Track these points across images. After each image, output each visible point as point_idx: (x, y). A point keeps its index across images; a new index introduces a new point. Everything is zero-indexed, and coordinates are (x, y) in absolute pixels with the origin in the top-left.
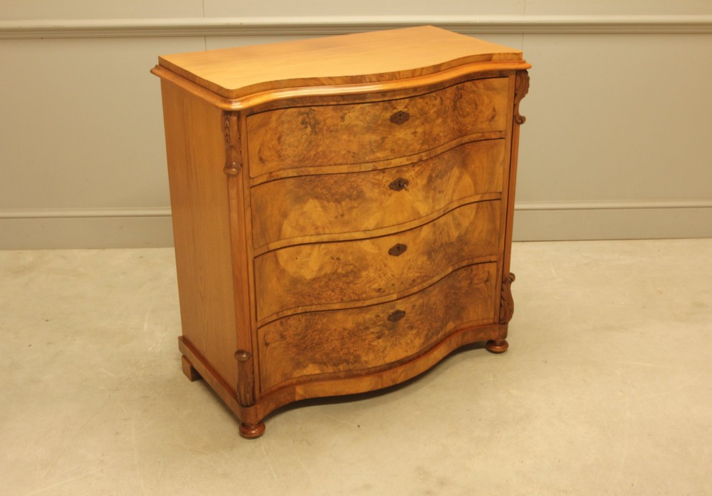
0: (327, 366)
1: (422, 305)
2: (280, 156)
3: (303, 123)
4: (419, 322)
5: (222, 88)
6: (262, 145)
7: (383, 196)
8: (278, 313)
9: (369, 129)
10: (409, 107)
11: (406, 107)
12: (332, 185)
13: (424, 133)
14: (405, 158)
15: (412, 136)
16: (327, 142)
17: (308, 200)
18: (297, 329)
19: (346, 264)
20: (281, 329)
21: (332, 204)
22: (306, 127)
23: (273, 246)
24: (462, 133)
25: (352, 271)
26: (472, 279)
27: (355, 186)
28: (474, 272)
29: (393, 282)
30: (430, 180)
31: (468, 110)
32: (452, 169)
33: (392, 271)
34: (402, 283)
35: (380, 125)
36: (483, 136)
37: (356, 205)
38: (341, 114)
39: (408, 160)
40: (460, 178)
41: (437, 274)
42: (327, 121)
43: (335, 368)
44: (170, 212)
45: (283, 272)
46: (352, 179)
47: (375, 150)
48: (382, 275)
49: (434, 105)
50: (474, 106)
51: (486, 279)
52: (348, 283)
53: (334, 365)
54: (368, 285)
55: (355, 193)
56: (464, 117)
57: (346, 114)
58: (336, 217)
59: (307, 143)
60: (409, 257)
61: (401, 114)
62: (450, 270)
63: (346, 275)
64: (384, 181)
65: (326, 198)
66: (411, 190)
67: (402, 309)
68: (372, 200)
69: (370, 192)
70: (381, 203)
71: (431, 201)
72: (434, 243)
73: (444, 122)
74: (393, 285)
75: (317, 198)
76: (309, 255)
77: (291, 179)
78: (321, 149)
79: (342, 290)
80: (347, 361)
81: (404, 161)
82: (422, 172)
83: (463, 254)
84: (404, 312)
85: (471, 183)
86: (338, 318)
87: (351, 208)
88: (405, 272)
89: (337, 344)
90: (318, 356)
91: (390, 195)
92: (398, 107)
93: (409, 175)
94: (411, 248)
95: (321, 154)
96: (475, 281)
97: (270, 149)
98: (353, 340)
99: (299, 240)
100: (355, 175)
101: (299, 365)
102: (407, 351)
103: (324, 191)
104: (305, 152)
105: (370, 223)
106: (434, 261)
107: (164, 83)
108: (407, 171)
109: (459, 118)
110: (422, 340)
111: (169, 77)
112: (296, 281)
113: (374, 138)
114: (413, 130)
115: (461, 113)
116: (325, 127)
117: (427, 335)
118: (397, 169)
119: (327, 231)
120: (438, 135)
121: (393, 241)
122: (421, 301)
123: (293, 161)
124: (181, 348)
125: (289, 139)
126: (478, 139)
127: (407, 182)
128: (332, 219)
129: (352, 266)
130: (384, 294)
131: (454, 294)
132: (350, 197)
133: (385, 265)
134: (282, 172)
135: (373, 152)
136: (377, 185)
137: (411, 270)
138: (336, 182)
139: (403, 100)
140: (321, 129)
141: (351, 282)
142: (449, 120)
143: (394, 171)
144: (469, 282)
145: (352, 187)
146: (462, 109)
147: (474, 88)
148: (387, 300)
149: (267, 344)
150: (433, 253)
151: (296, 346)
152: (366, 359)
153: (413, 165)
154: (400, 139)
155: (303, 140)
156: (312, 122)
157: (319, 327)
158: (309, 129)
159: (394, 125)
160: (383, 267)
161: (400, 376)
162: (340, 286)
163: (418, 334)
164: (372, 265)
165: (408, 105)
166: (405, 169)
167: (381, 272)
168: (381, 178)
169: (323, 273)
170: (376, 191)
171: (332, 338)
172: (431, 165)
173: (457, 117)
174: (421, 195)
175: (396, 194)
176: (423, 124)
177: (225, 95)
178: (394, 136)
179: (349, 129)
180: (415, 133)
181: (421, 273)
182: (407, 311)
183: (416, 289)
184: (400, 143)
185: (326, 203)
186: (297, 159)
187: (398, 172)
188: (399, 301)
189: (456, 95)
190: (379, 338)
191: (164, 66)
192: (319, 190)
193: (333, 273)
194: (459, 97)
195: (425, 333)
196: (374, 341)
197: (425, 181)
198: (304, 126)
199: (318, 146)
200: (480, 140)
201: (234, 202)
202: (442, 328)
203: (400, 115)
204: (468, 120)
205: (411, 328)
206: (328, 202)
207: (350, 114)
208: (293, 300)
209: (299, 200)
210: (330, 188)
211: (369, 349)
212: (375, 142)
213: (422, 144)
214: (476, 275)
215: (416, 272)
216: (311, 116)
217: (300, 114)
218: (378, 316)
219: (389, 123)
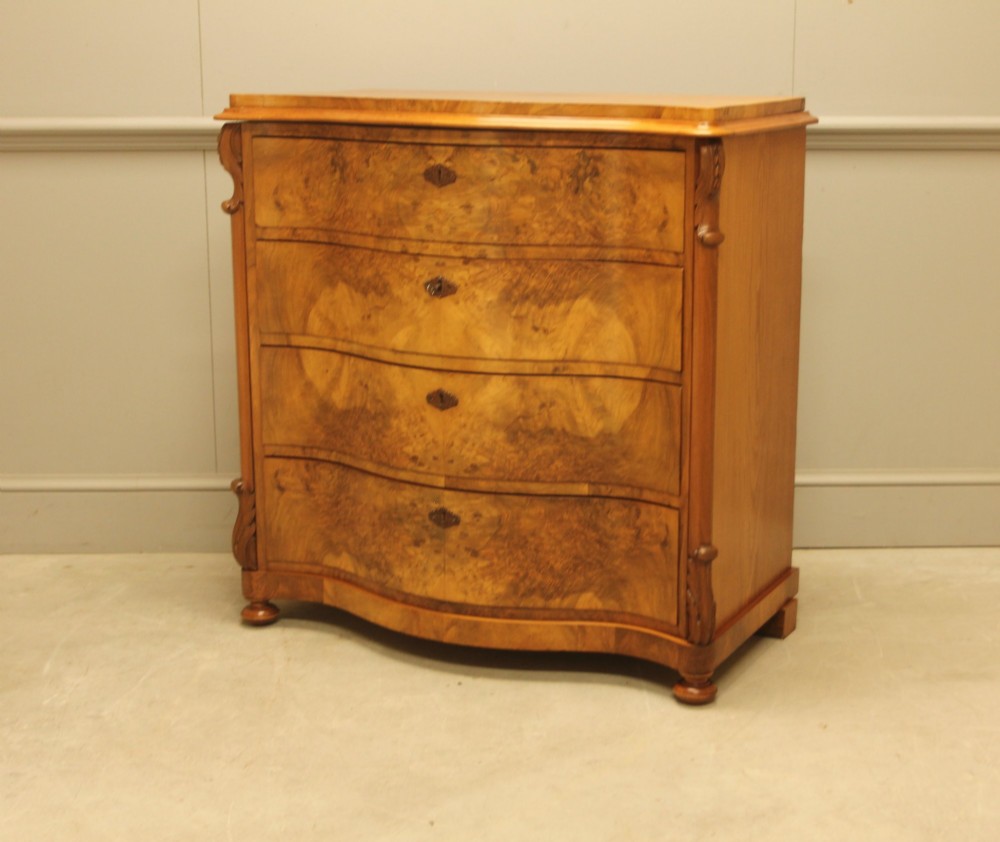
0: (360, 565)
1: (499, 522)
2: (306, 207)
3: (333, 163)
4: (492, 551)
6: (280, 184)
7: (416, 299)
8: (304, 448)
9: (396, 184)
10: (455, 161)
11: (449, 159)
12: (358, 265)
13: (489, 211)
14: (451, 246)
15: (461, 212)
16: (354, 196)
17: (337, 282)
18: (328, 485)
19: (374, 398)
20: (306, 475)
21: (358, 297)
22: (335, 171)
23: (297, 340)
24: (598, 238)
25: (381, 413)
26: (639, 530)
27: (381, 273)
29: (436, 454)
30: (506, 297)
33: (433, 433)
34: (452, 461)
35: (411, 182)
36: (649, 256)
37: (382, 305)
38: (365, 156)
39: (456, 249)
41: (538, 480)
42: (354, 165)
43: (368, 572)
45: (309, 385)
46: (378, 262)
47: (404, 221)
48: (418, 436)
50: (627, 196)
51: (662, 538)
52: (378, 432)
53: (369, 567)
54: (400, 444)
55: (381, 284)
56: (607, 212)
57: (370, 156)
58: (363, 318)
59: (336, 195)
60: (463, 420)
61: (440, 171)
62: (584, 489)
63: (375, 417)
64: (417, 275)
65: (354, 284)
66: (462, 303)
67: (454, 510)
68: (401, 301)
69: (403, 291)
70: (414, 311)
71: (511, 337)
72: (522, 417)
73: (544, 206)
74: (435, 458)
75: (346, 281)
76: (339, 371)
77: (320, 246)
78: (348, 206)
79: (371, 440)
80: (380, 570)
81: (451, 250)
82: (485, 279)
83: (618, 471)
84: (458, 517)
86: (369, 485)
87: (378, 308)
88: (457, 443)
89: (368, 530)
90: (351, 541)
91: (427, 302)
92: (434, 157)
93: (458, 275)
94: (466, 402)
95: (349, 213)
97: (292, 192)
98: (384, 532)
99: (327, 343)
100: (381, 254)
101: (332, 547)
102: (465, 593)
104: (335, 209)
105: (400, 340)
106: (526, 451)
108: (454, 269)
109: (593, 211)
110: (501, 589)
112: (325, 407)
113: (403, 200)
114: (464, 202)
115: (596, 202)
116: (351, 174)
117: (514, 587)
118: (437, 260)
119: (355, 339)
121: (434, 382)
122: (495, 513)
123: (323, 220)
125: (319, 185)
126: (642, 260)
127: (453, 288)
128: (360, 320)
129: (381, 404)
130: (421, 469)
131: (599, 542)
132: (375, 289)
133: (423, 419)
134: (310, 232)
135: (402, 223)
136: (407, 278)
137: (468, 445)
138: (362, 262)
139: (443, 148)
140: (348, 175)
142: (560, 207)
143: (430, 262)
144: (633, 532)
145: (377, 275)
146: (600, 195)
148: (428, 482)
150: (520, 433)
151: (328, 514)
152: (400, 574)
153: (467, 260)
154: (439, 210)
155: (334, 189)
156: (341, 163)
157: (351, 492)
158: (337, 175)
159: (430, 185)
160: (419, 420)
161: (448, 629)
162: (369, 433)
163: (492, 573)
164: (403, 412)
165: (451, 158)
166: (449, 263)
167: (416, 429)
168: (412, 269)
169: (353, 404)
170: (406, 289)
171: (364, 518)
172: (508, 274)
173: (586, 207)
174: (484, 319)
175: (436, 302)
176: (485, 195)
178: (432, 204)
179: (375, 181)
180: (468, 207)
181: (492, 459)
182: (466, 518)
183: (483, 485)
184: (441, 217)
185: (354, 292)
186: (327, 216)
187: (437, 264)
188: (447, 493)
189: (579, 167)
190: (416, 544)
192: (347, 270)
193: (362, 409)
194: (588, 170)
195: (509, 578)
196: (410, 546)
197: (492, 297)
198: (333, 168)
199: (346, 202)
200: (645, 263)
202: (560, 592)
204: (618, 219)
205: (475, 554)
206: (356, 291)
207: (375, 158)
208: (324, 436)
209: (331, 281)
210: (357, 270)
211: (404, 557)
212: (405, 207)
213: (485, 230)
214: (646, 524)
215: (478, 453)
216: (340, 154)
217: (331, 149)
218: (413, 505)
219: (421, 180)
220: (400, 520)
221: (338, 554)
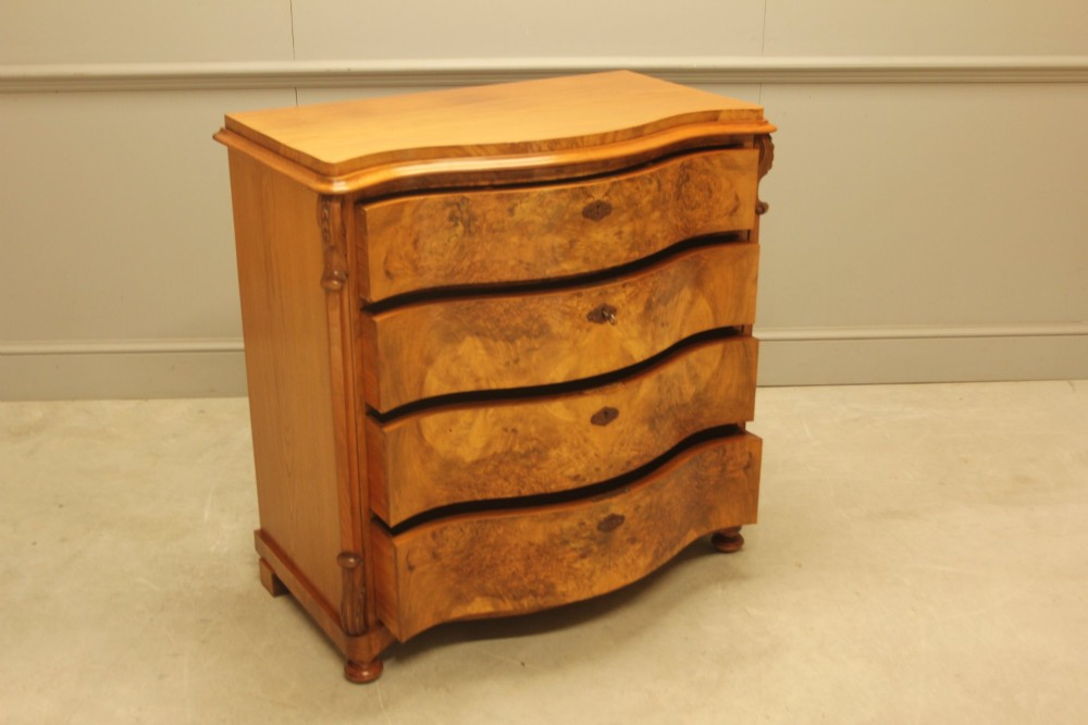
0: (504, 601)
1: (650, 506)
2: (416, 269)
3: (452, 218)
4: (645, 532)
5: (317, 161)
6: (390, 252)
7: (578, 332)
9: (552, 228)
10: (611, 194)
11: (607, 194)
12: (501, 315)
13: (634, 233)
15: (615, 239)
16: (488, 247)
17: (464, 337)
18: (457, 543)
19: (527, 438)
20: (433, 544)
21: (501, 345)
22: (456, 225)
24: (688, 232)
25: (534, 449)
26: (724, 465)
27: (536, 316)
28: (728, 454)
29: (597, 465)
30: (649, 306)
31: (697, 198)
32: (680, 291)
33: (596, 449)
34: (611, 466)
35: (568, 221)
37: (537, 346)
38: (508, 205)
40: (692, 303)
42: (489, 216)
43: (516, 604)
44: (241, 345)
45: (429, 450)
46: (532, 306)
47: (560, 259)
48: (581, 456)
49: (648, 192)
50: (707, 193)
51: (746, 463)
52: (529, 468)
53: (515, 598)
54: (559, 471)
55: (536, 327)
56: (693, 209)
57: (516, 205)
58: (508, 364)
59: (458, 248)
60: (620, 428)
61: (599, 205)
63: (526, 455)
64: (580, 308)
65: (492, 335)
66: (619, 323)
67: (620, 513)
68: (561, 338)
69: (559, 326)
70: (575, 342)
71: (649, 338)
72: (659, 406)
73: (663, 217)
74: (597, 469)
75: (478, 334)
76: (470, 425)
77: (438, 307)
78: (478, 258)
79: (519, 478)
80: (535, 593)
82: (636, 295)
83: (702, 421)
84: (622, 518)
85: (710, 311)
86: (521, 526)
87: (530, 350)
88: (616, 449)
89: (519, 566)
90: (489, 585)
91: (588, 330)
92: (593, 194)
93: (617, 299)
94: (624, 413)
95: (478, 265)
96: (730, 468)
97: (401, 258)
98: (543, 561)
100: (535, 299)
101: (460, 599)
102: (626, 577)
103: (489, 325)
104: (455, 263)
105: (559, 373)
106: (658, 432)
107: (234, 155)
108: (614, 294)
109: (685, 211)
110: (649, 560)
111: (240, 145)
112: (449, 465)
113: (559, 240)
114: (616, 229)
115: (687, 202)
116: (485, 226)
117: (656, 552)
119: (494, 385)
120: (654, 236)
121: (598, 403)
122: (648, 499)
123: (436, 276)
124: (258, 548)
125: (431, 243)
127: (614, 311)
128: (501, 367)
129: (535, 443)
131: (698, 487)
132: (528, 333)
133: (586, 440)
135: (556, 262)
136: (569, 314)
137: (625, 447)
138: (507, 311)
140: (479, 229)
141: (534, 466)
142: (670, 214)
143: (594, 295)
144: (720, 468)
145: (529, 317)
146: (689, 197)
147: (707, 166)
149: (411, 568)
150: (657, 421)
151: (457, 570)
152: (564, 589)
154: (597, 242)
155: (452, 245)
156: (465, 216)
157: (492, 540)
158: (460, 228)
159: (589, 221)
160: (582, 442)
162: (517, 471)
163: (643, 551)
164: (566, 441)
165: (609, 191)
166: (610, 290)
167: (578, 451)
168: (575, 304)
169: (491, 452)
170: (568, 324)
171: (512, 557)
172: (651, 284)
173: (682, 210)
174: (635, 330)
175: (598, 328)
176: (631, 220)
177: (323, 171)
178: (589, 237)
179: (521, 228)
180: (619, 233)
181: (639, 451)
182: (627, 516)
184: (597, 248)
185: (491, 343)
186: (442, 273)
187: (600, 294)
189: (680, 176)
190: (583, 556)
191: (232, 128)
192: (481, 323)
193: (506, 453)
194: (684, 178)
195: (654, 548)
196: (576, 561)
197: (641, 309)
198: (453, 223)
199: (474, 253)
201: (336, 331)
202: (679, 538)
203: (598, 207)
204: (699, 213)
205: (633, 541)
206: (495, 340)
207: (524, 205)
208: (446, 493)
209: (451, 338)
210: (498, 320)
211: (568, 573)
212: (561, 246)
213: (631, 250)
214: (731, 458)
215: (632, 450)
216: (463, 208)
217: (448, 204)
218: (582, 524)
219: (582, 218)
220: (566, 542)
221: (469, 601)
